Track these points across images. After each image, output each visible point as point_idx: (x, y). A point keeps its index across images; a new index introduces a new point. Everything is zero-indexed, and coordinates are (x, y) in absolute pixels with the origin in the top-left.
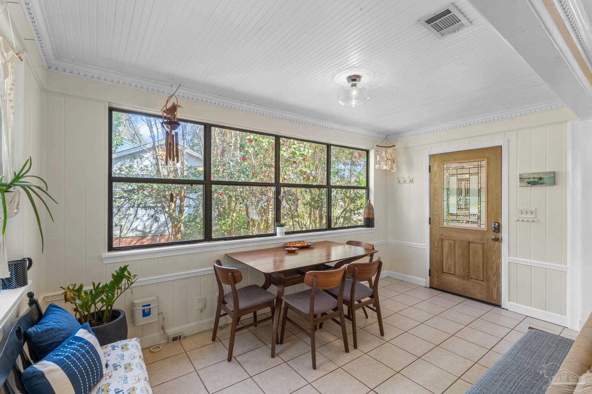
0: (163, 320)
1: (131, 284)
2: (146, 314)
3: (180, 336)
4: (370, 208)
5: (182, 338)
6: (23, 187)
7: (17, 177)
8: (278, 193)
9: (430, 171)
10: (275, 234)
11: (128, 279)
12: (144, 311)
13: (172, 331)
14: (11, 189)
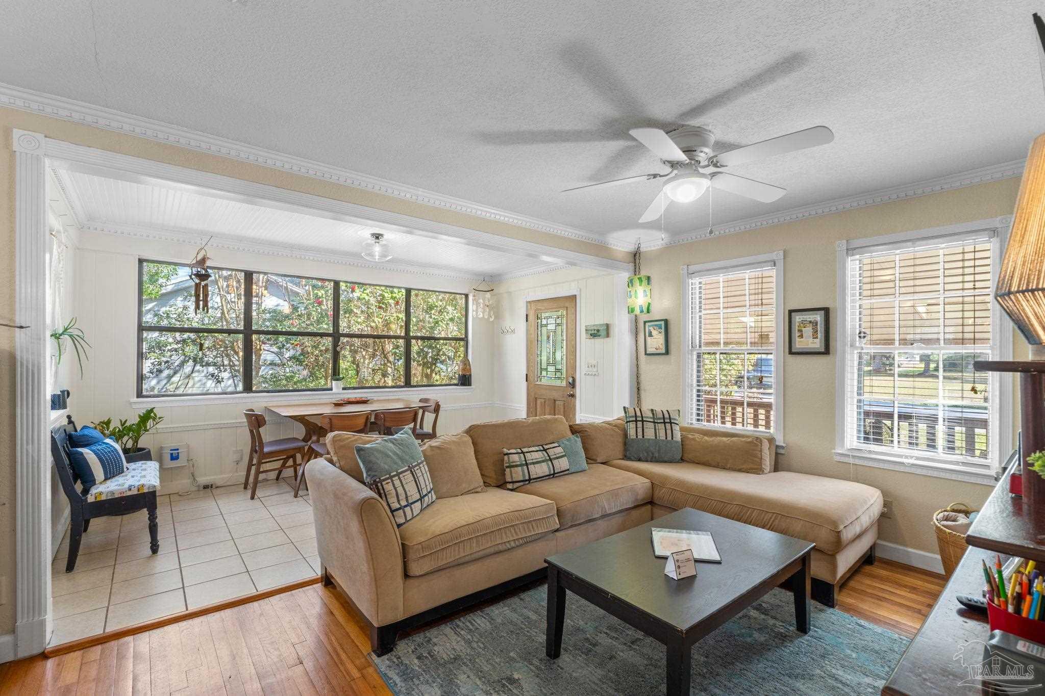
0: (193, 466)
1: (156, 424)
2: (174, 458)
3: (212, 485)
4: (466, 363)
5: (214, 487)
6: (71, 336)
7: (66, 330)
8: (336, 344)
9: (527, 321)
10: (331, 389)
11: (154, 419)
12: (172, 454)
13: (203, 480)
14: (61, 337)
